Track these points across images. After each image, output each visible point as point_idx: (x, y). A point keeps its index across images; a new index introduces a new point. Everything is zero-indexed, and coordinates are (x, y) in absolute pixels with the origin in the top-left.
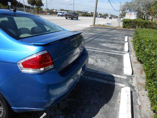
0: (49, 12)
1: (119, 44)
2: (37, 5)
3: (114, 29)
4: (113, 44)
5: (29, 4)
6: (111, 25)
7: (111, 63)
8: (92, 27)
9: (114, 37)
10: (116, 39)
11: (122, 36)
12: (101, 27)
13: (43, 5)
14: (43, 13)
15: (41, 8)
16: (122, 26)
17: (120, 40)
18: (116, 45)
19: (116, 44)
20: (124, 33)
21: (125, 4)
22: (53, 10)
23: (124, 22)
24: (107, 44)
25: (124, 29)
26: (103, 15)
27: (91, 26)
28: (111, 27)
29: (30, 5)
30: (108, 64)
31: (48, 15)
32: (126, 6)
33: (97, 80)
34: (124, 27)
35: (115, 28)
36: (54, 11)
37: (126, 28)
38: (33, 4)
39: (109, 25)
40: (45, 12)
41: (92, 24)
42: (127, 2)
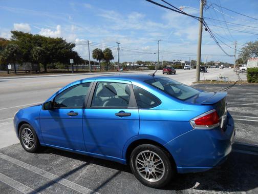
0: (121, 67)
1: (253, 107)
2: (105, 59)
3: (233, 85)
4: (243, 108)
5: (94, 58)
6: (226, 80)
7: (251, 132)
8: (197, 84)
9: (240, 97)
10: (244, 100)
11: (253, 95)
12: (210, 83)
13: (113, 58)
14: (113, 69)
15: (110, 63)
16: (246, 80)
17: (253, 102)
18: (250, 110)
19: (247, 108)
20: (254, 90)
21: (247, 45)
22: (126, 63)
23: (249, 73)
24: (233, 108)
25: (250, 84)
26: (205, 64)
27: (194, 83)
28: (227, 82)
29: (95, 60)
30: (249, 134)
31: (121, 71)
32: (248, 48)
33: (242, 151)
34: (250, 81)
35: (235, 83)
36: (128, 64)
37: (254, 82)
38: (99, 59)
39: (223, 80)
40: (116, 68)
41: (195, 80)
42: (250, 43)
